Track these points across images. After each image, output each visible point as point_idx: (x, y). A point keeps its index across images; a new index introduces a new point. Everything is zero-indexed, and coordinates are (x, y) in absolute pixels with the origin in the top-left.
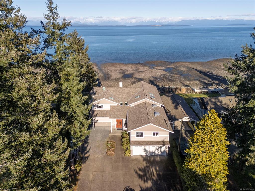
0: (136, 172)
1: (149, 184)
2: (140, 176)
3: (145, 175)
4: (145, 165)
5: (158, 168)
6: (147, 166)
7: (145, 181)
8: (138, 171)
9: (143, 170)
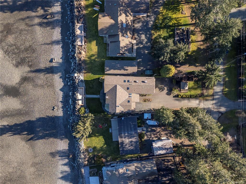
0: (161, 92)
1: (166, 88)
2: (163, 90)
3: (162, 89)
4: (157, 88)
5: (159, 84)
6: (158, 88)
7: (164, 89)
8: (160, 91)
9: (160, 89)
